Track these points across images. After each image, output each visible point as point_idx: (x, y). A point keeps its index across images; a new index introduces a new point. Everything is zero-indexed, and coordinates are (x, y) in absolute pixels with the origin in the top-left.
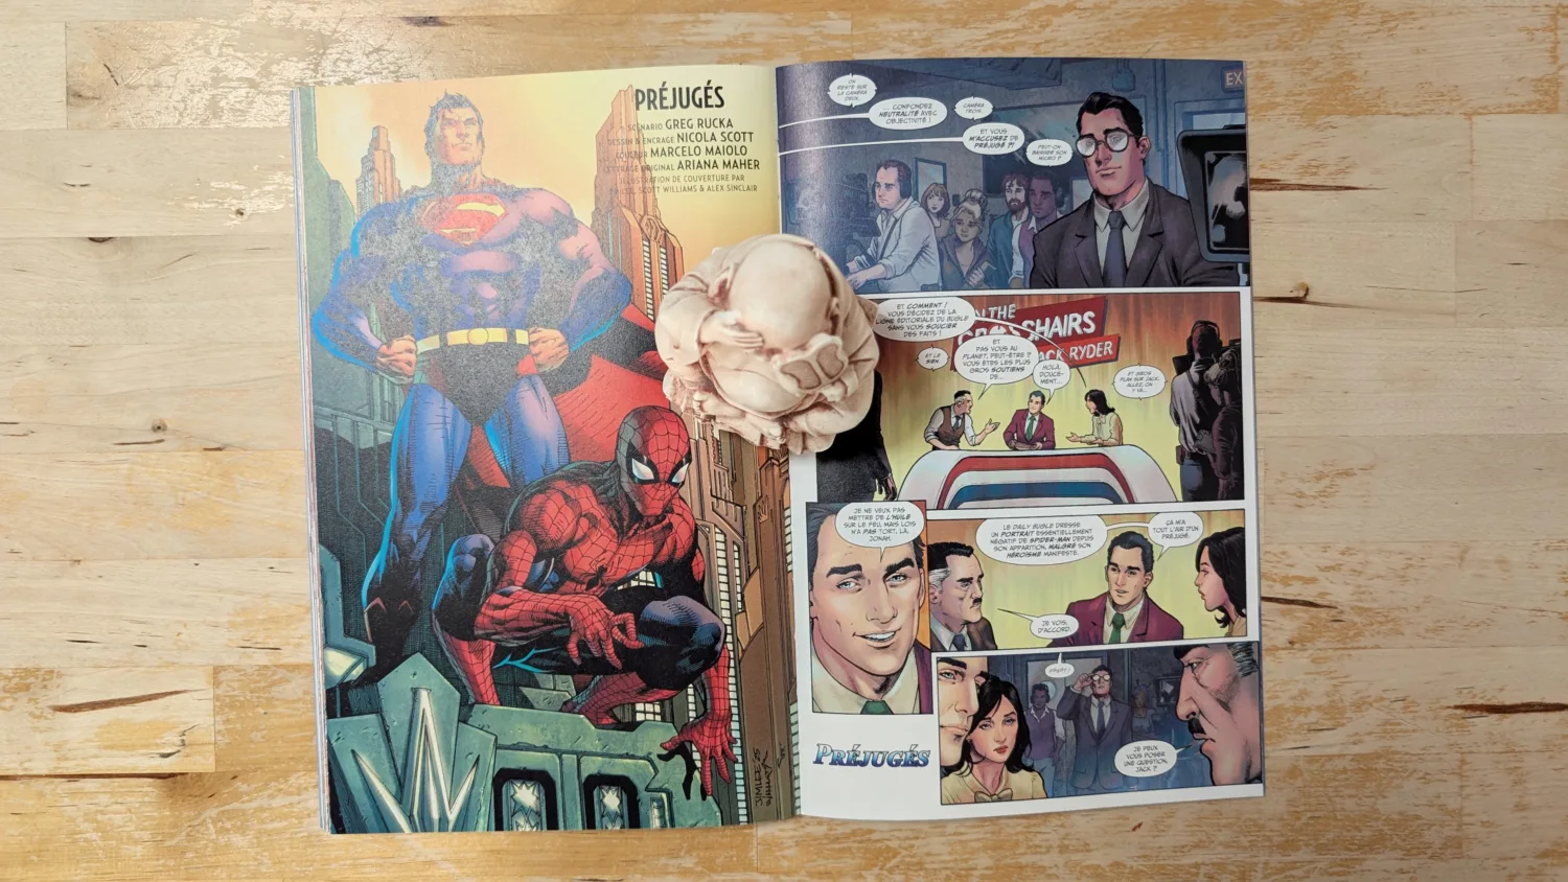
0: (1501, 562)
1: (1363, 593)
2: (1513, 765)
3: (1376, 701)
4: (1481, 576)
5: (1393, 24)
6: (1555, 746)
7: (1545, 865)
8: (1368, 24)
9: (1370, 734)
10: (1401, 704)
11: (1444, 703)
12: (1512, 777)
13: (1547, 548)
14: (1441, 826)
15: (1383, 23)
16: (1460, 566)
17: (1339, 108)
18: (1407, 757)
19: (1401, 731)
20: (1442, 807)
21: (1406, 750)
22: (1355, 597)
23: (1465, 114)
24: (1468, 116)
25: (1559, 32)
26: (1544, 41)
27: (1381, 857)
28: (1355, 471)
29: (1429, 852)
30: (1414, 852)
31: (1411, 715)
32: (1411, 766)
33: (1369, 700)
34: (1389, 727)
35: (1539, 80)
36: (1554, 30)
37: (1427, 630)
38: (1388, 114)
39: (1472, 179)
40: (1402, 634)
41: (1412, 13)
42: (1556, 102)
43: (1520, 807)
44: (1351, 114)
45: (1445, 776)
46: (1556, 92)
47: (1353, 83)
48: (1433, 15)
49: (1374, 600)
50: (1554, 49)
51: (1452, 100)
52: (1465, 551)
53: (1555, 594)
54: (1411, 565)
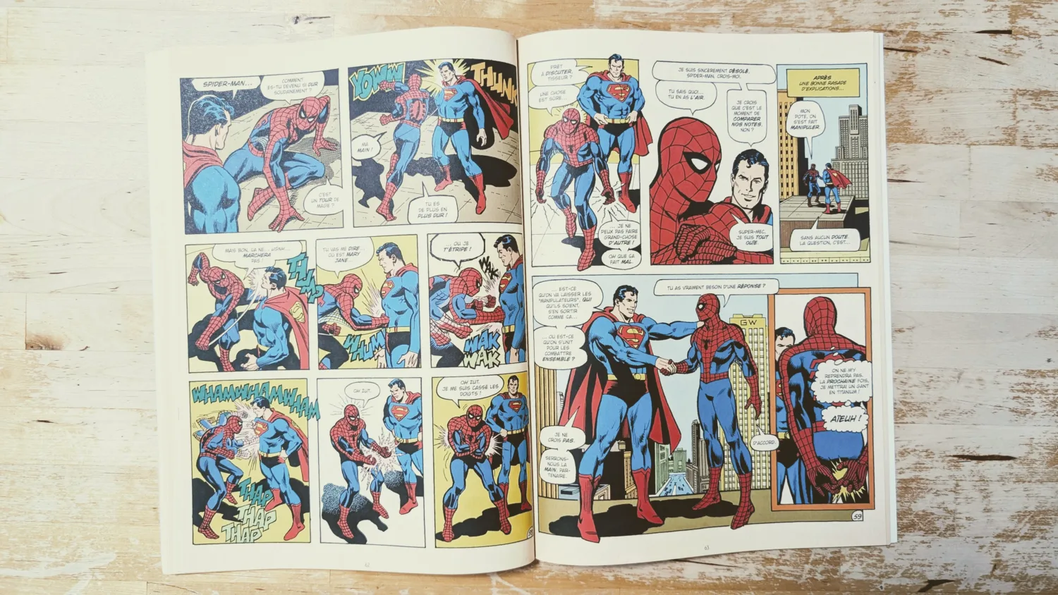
0: (980, 380)
1: (907, 394)
2: (983, 488)
3: (912, 451)
4: (969, 387)
5: (930, 96)
6: (1006, 478)
7: (999, 541)
8: (917, 96)
9: (908, 468)
10: (925, 454)
11: (948, 454)
12: (983, 494)
13: (1004, 373)
14: (945, 519)
15: (926, 95)
16: (958, 382)
17: (902, 139)
18: (928, 482)
19: (924, 468)
20: (945, 509)
21: (928, 478)
22: (903, 396)
23: (967, 144)
24: (969, 145)
25: (1017, 103)
26: (1009, 108)
27: (912, 534)
28: (904, 330)
29: (938, 532)
30: (930, 532)
31: (930, 459)
32: (929, 487)
33: (908, 451)
34: (918, 465)
35: (1006, 128)
36: (1014, 102)
37: (940, 415)
38: (927, 143)
39: (969, 179)
40: (926, 416)
41: (940, 91)
42: (1014, 140)
43: (987, 510)
44: (908, 142)
45: (947, 493)
46: (1014, 135)
47: (909, 126)
48: (952, 92)
49: (912, 398)
50: (1014, 112)
51: (960, 137)
52: (961, 374)
53: (1007, 398)
54: (932, 380)
